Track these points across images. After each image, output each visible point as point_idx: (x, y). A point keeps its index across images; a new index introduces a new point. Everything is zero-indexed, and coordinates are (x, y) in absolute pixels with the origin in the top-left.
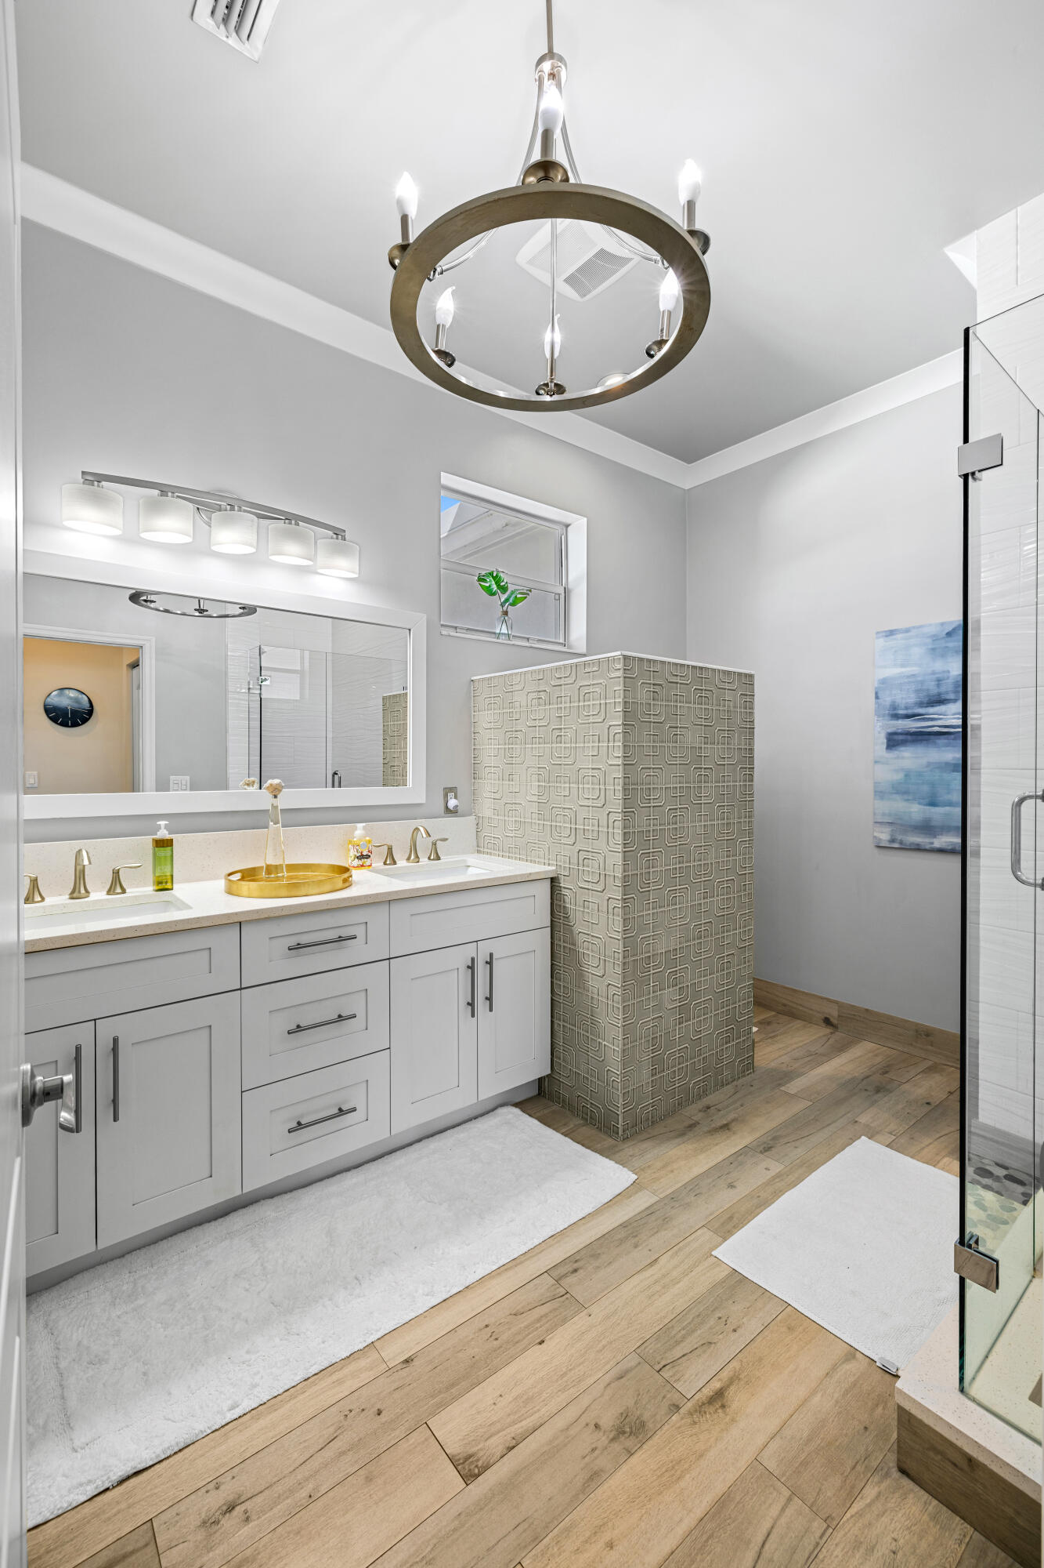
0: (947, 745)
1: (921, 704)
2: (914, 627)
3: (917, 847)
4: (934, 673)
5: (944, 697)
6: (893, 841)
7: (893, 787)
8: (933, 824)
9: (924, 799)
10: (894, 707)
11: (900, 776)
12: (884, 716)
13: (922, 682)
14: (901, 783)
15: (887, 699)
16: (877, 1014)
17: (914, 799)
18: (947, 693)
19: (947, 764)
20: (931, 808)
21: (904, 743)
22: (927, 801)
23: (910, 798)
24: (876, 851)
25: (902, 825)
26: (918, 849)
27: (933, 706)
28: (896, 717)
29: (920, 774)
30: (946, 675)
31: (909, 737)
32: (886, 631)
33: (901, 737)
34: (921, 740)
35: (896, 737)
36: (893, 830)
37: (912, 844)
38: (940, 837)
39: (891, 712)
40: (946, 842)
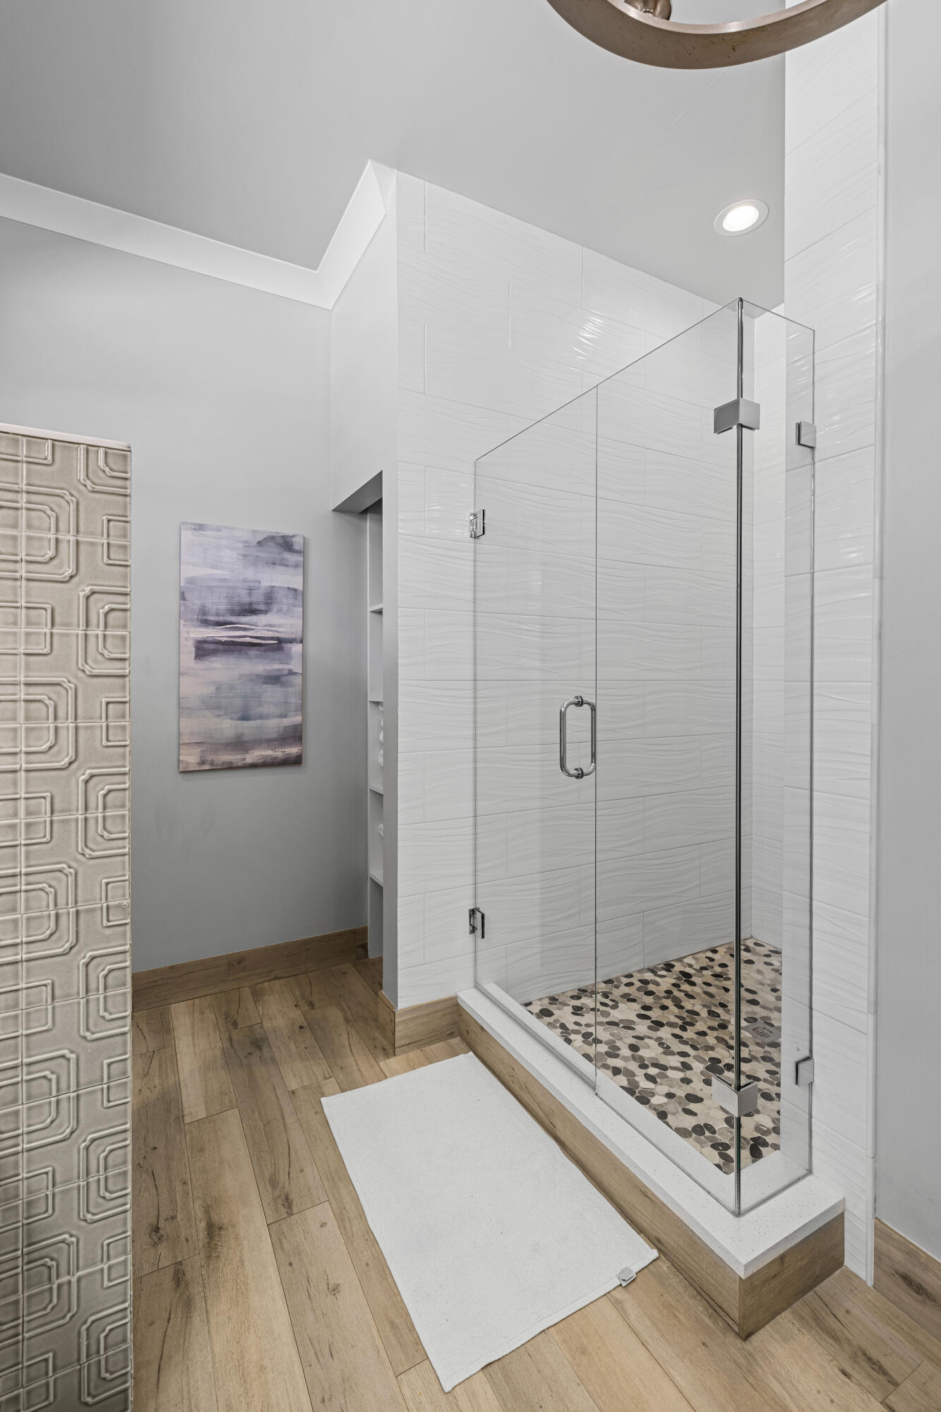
0: (257, 657)
1: (233, 613)
2: (226, 528)
3: (229, 766)
4: (245, 581)
5: (255, 607)
6: (203, 763)
7: (203, 703)
8: (246, 738)
9: (235, 713)
10: (203, 611)
11: (211, 689)
12: (192, 620)
13: (234, 588)
14: (210, 697)
15: (195, 602)
16: (183, 966)
17: (226, 714)
18: (258, 603)
19: (258, 676)
20: (242, 722)
21: (214, 652)
22: (240, 715)
23: (222, 713)
24: (180, 777)
25: (211, 744)
26: (230, 767)
27: (244, 615)
28: (206, 623)
29: (232, 687)
30: (257, 584)
31: (220, 647)
32: (194, 524)
33: (211, 646)
34: (233, 651)
35: (206, 646)
36: (202, 751)
37: (223, 763)
38: (252, 751)
39: (200, 618)
40: (258, 756)
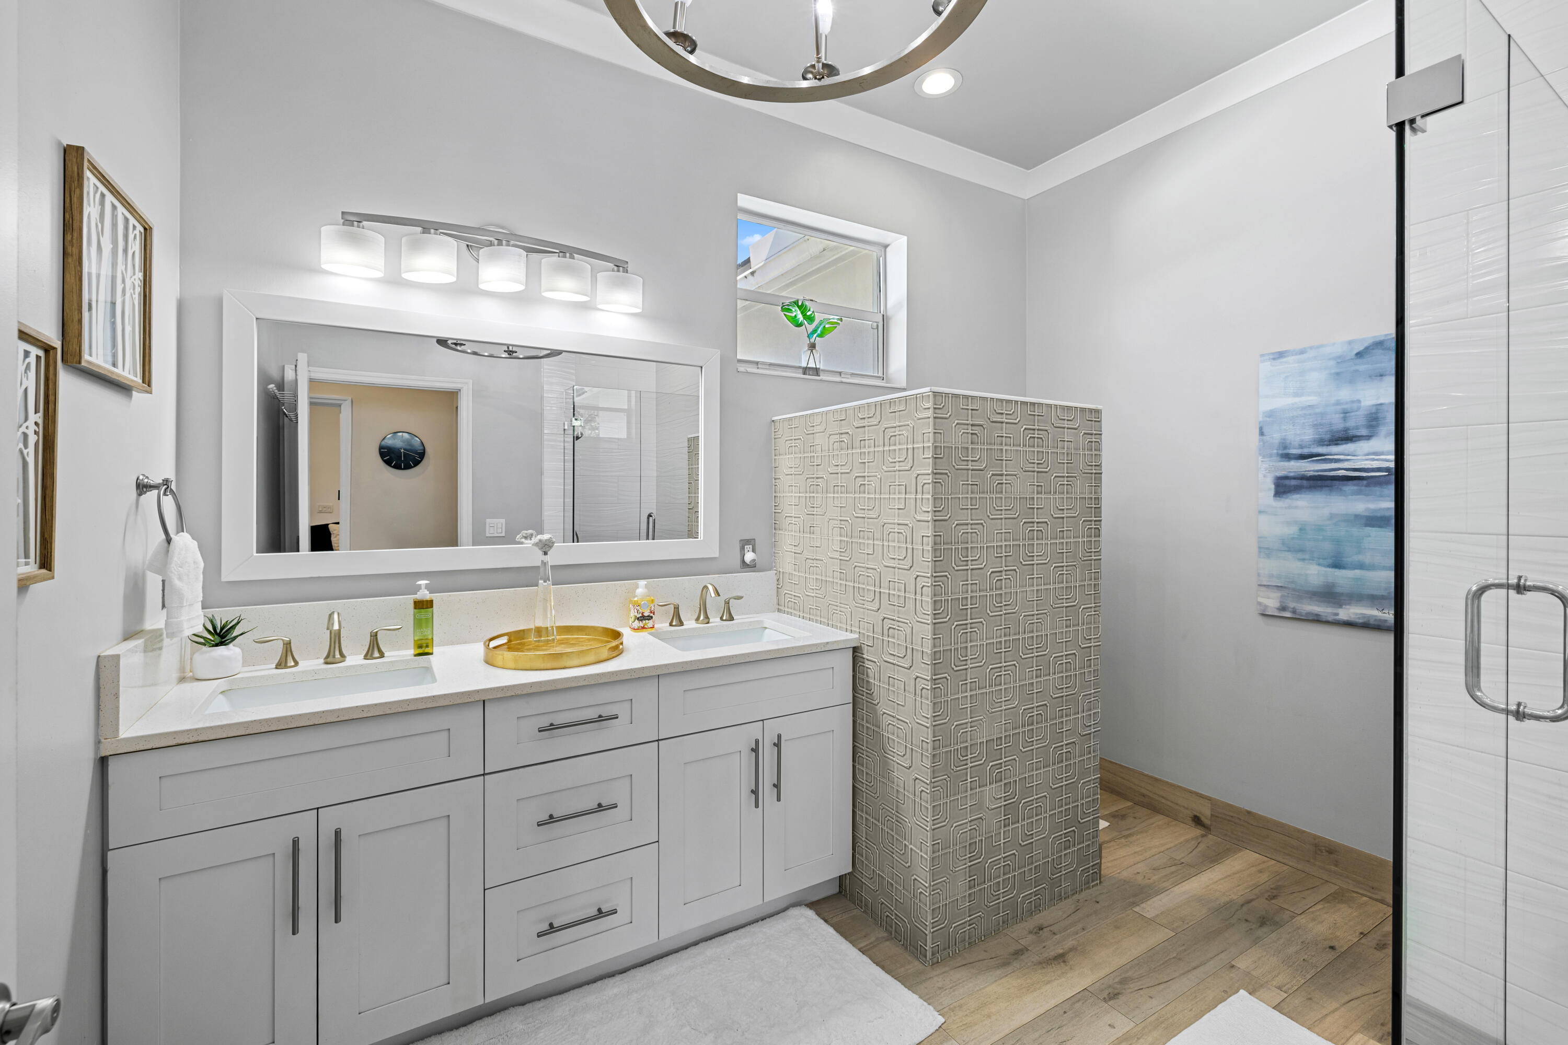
0: (1358, 493)
1: (1321, 442)
2: (1313, 347)
3: (1316, 618)
4: (1338, 403)
5: (1352, 433)
6: (1283, 608)
7: (1283, 544)
8: (1339, 590)
9: (1324, 559)
10: (1284, 445)
11: (1293, 530)
12: (1271, 456)
13: (1322, 415)
14: (1293, 538)
15: (1275, 436)
17: (1312, 559)
18: (1357, 428)
19: (1357, 517)
20: (1333, 570)
21: (1297, 489)
22: (1330, 561)
23: (1307, 557)
24: (1261, 618)
25: (1294, 590)
26: (1317, 620)
27: (1337, 444)
28: (1287, 457)
29: (1319, 529)
30: (1355, 406)
31: (1305, 483)
32: (1274, 353)
33: (1293, 482)
34: (1322, 487)
35: (1287, 482)
36: (1282, 596)
37: (1308, 614)
38: (1348, 607)
39: (1281, 452)
40: (1357, 614)
